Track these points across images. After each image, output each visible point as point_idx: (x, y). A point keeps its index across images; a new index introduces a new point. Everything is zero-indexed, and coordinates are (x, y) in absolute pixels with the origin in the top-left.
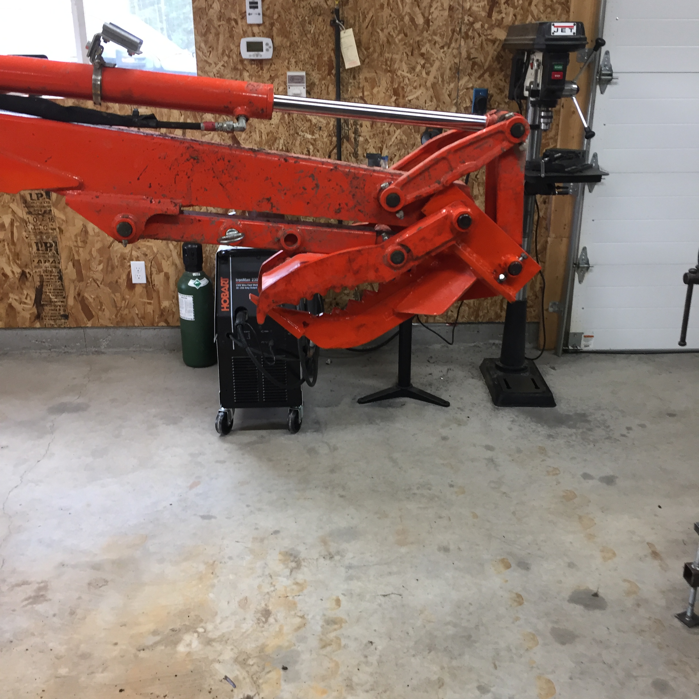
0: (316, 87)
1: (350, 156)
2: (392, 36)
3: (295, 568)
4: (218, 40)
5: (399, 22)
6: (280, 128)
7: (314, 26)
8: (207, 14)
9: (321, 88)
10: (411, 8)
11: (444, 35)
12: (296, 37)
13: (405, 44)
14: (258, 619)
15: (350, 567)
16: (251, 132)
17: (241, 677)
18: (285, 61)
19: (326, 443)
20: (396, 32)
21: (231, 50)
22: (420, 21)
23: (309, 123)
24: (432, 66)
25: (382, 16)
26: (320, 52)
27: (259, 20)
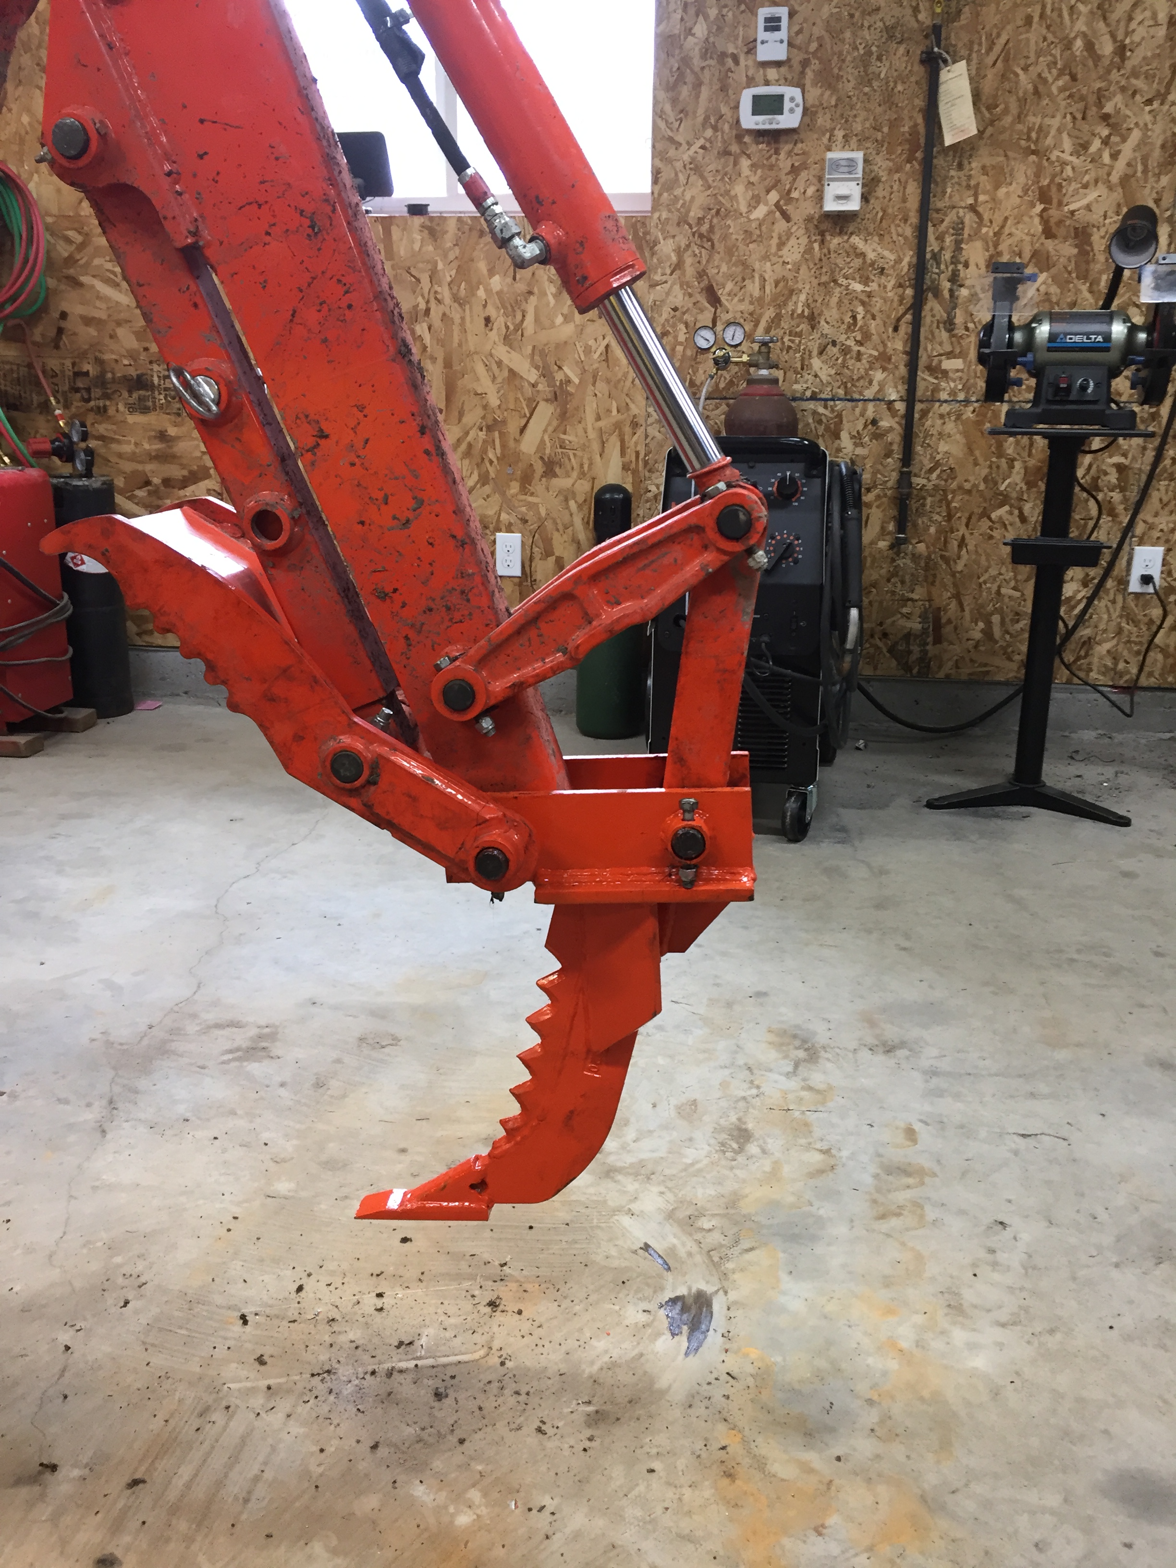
0: (881, 185)
1: (938, 327)
2: (1045, 81)
3: (805, 1060)
4: (698, 97)
5: (1062, 51)
6: (801, 272)
7: (888, 64)
8: (681, 47)
9: (892, 187)
10: (1089, 24)
11: (1154, 76)
12: (848, 86)
13: (1070, 96)
14: (723, 1144)
15: (933, 1073)
16: (744, 280)
17: (682, 1252)
18: (824, 135)
19: (863, 862)
20: (1055, 72)
21: (721, 117)
22: (1107, 48)
23: (860, 260)
24: (1124, 140)
25: (1028, 40)
26: (895, 116)
27: (780, 53)
